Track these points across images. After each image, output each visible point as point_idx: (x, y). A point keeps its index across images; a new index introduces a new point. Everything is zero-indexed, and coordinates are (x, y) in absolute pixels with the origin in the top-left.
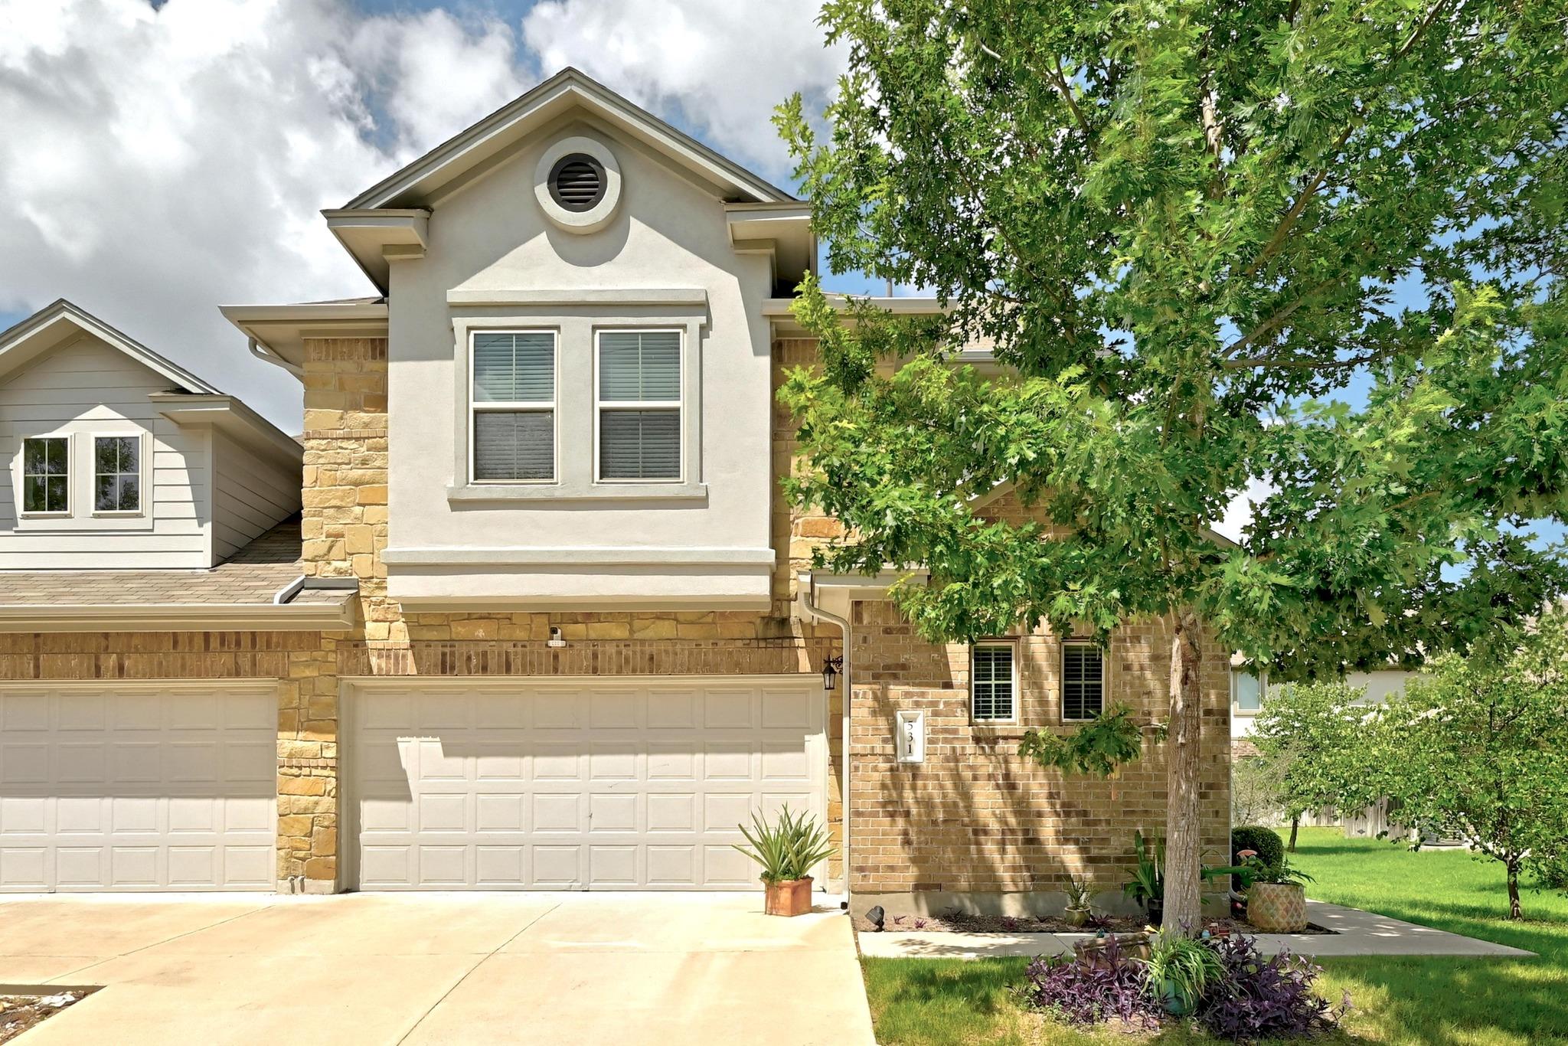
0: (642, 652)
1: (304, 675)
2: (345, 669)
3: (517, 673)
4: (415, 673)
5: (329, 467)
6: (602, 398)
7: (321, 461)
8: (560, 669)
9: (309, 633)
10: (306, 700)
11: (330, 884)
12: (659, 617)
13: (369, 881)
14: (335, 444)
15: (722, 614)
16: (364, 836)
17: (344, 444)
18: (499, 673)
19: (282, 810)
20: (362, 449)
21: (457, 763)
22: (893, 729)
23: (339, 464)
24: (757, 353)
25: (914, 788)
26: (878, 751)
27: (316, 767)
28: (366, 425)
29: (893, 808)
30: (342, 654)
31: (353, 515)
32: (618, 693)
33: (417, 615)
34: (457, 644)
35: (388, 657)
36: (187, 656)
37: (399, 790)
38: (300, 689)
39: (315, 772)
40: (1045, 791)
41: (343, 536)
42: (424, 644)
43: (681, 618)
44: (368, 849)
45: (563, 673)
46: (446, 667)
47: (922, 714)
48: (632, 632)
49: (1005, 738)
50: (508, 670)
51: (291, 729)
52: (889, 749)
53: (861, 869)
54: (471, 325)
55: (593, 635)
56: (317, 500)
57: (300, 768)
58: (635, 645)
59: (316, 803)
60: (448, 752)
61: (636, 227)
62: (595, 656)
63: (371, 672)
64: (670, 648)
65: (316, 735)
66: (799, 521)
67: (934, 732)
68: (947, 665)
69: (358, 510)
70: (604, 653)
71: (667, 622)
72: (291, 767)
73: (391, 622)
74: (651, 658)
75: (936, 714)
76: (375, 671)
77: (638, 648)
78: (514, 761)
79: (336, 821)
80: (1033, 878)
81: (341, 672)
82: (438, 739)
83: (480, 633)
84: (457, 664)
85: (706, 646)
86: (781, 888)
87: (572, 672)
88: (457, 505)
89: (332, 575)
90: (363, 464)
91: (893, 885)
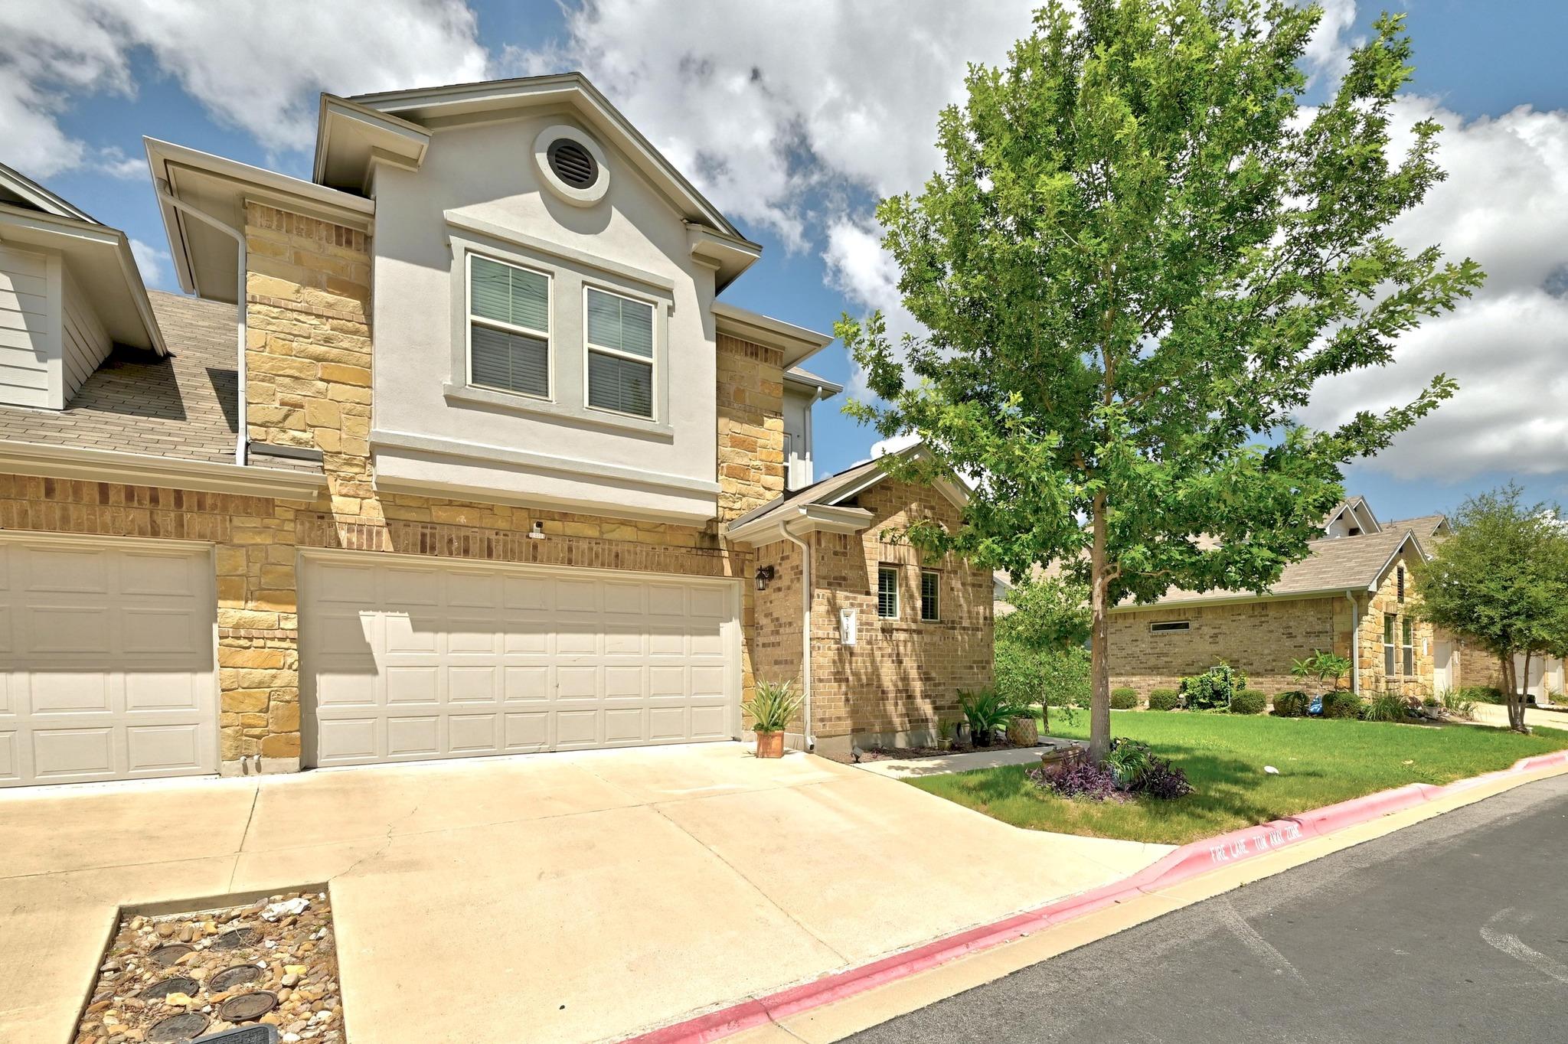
0: (610, 550)
1: (253, 542)
2: (307, 540)
3: (498, 558)
4: (392, 549)
5: (282, 336)
6: (589, 341)
7: (273, 328)
8: (539, 557)
9: (259, 499)
10: (256, 568)
11: (295, 761)
12: (624, 523)
13: (328, 756)
14: (289, 314)
15: (671, 526)
16: (320, 710)
17: (302, 318)
18: (481, 557)
19: (227, 684)
20: (326, 328)
21: (426, 638)
22: (839, 622)
23: (295, 336)
24: (707, 338)
25: (851, 663)
26: (831, 636)
27: (272, 639)
28: (330, 306)
29: (839, 677)
30: (302, 524)
31: (313, 389)
32: (577, 582)
33: (392, 495)
34: (438, 527)
35: (360, 532)
36: (71, 508)
37: (362, 662)
38: (248, 556)
39: (269, 644)
40: (915, 665)
41: (302, 407)
42: (402, 523)
43: (640, 526)
44: (326, 723)
45: (542, 562)
46: (425, 547)
47: (855, 611)
48: (602, 533)
49: (897, 630)
50: (490, 555)
51: (237, 598)
52: (837, 636)
53: (822, 720)
54: (469, 247)
55: (569, 532)
56: (267, 366)
57: (251, 639)
58: (604, 544)
59: (274, 677)
60: (417, 627)
61: (616, 215)
62: (570, 550)
63: (339, 544)
64: (632, 549)
65: (271, 605)
66: (725, 465)
67: (861, 624)
68: (867, 580)
69: (321, 385)
70: (578, 548)
71: (630, 528)
72: (238, 638)
73: (363, 499)
74: (617, 556)
75: (862, 612)
76: (344, 544)
77: (607, 546)
78: (486, 638)
79: (299, 696)
80: (910, 721)
81: (302, 543)
82: (406, 614)
83: (462, 520)
84: (438, 545)
85: (660, 550)
86: (773, 737)
87: (549, 561)
88: (452, 401)
89: (288, 443)
90: (326, 342)
91: (840, 730)
